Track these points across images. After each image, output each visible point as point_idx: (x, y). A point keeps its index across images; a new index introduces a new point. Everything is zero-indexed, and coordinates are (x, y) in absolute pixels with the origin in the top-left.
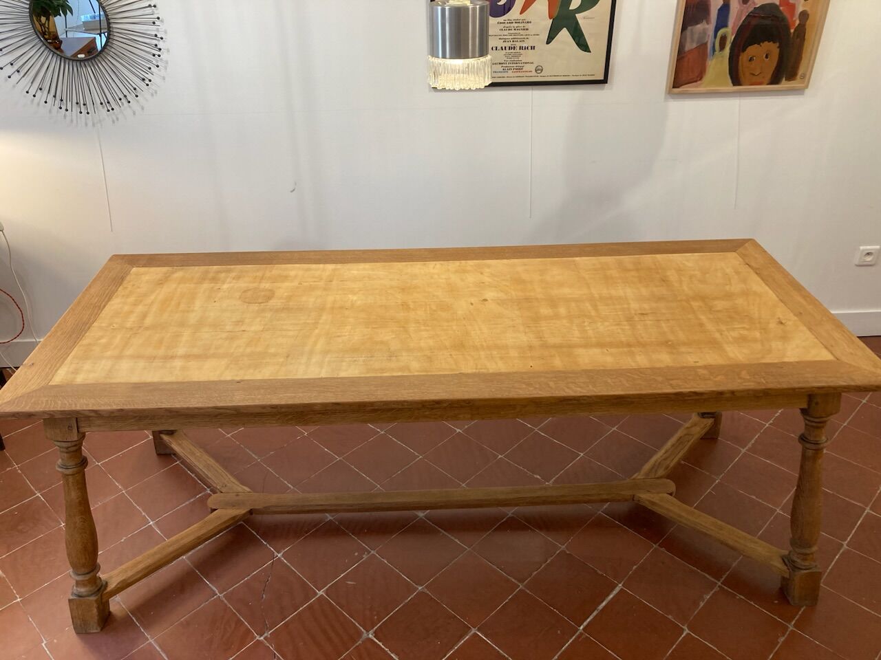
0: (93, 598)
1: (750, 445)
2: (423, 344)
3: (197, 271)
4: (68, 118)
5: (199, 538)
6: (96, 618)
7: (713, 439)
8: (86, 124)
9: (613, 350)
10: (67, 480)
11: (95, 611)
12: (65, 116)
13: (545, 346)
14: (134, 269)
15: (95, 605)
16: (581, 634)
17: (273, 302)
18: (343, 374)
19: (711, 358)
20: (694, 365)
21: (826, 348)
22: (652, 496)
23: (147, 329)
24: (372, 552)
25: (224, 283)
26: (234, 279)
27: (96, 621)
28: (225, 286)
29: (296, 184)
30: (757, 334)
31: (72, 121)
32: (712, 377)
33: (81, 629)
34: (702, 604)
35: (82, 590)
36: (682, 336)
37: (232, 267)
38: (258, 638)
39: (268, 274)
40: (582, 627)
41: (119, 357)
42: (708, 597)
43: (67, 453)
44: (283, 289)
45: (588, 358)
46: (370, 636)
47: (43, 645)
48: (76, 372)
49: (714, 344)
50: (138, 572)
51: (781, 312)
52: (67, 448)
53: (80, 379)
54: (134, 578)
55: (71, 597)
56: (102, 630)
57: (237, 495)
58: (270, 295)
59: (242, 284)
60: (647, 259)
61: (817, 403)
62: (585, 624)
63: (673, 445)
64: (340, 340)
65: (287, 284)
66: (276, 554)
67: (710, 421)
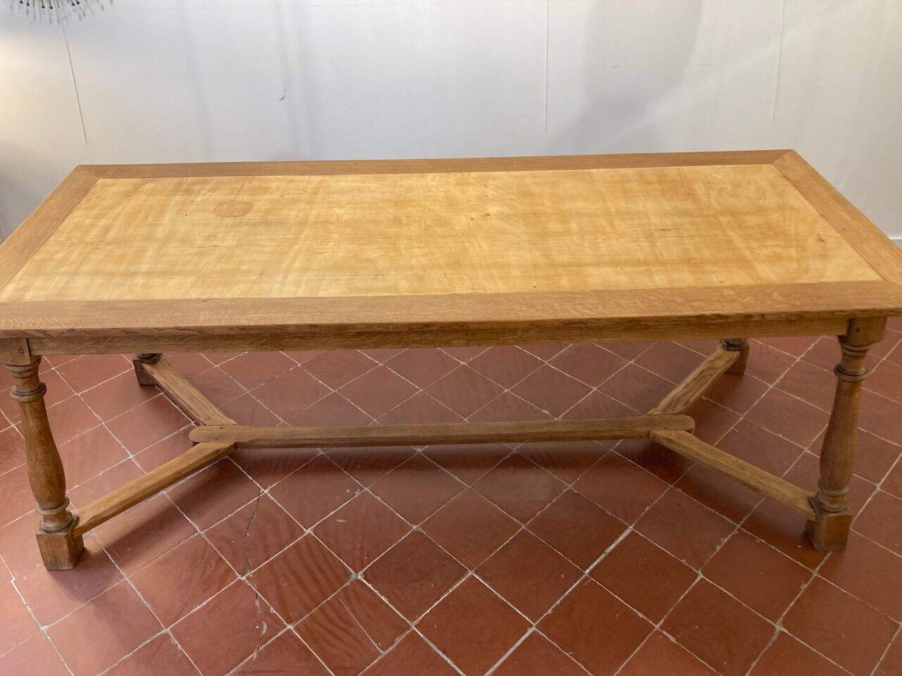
0: (62, 534)
1: (778, 381)
2: (414, 262)
3: (170, 182)
4: (31, 15)
5: (178, 472)
6: (68, 554)
7: (739, 373)
8: (51, 21)
9: (629, 269)
10: (24, 408)
11: (65, 547)
12: (27, 12)
13: (552, 265)
14: (101, 181)
15: (65, 541)
16: (587, 578)
17: (250, 216)
18: (322, 294)
19: (740, 278)
20: (719, 285)
21: (872, 267)
22: (669, 433)
23: (109, 243)
24: (366, 489)
25: (198, 194)
26: (209, 191)
27: (67, 557)
28: (199, 199)
29: (285, 91)
30: (793, 252)
31: (35, 17)
32: (739, 299)
33: (53, 566)
34: (718, 548)
35: (51, 525)
36: (707, 253)
37: (209, 178)
38: (239, 577)
39: (247, 186)
40: (587, 571)
41: (75, 273)
42: (726, 540)
43: (22, 378)
44: (262, 202)
45: (599, 278)
46: (360, 577)
47: (12, 581)
48: (26, 289)
49: (743, 263)
50: (112, 508)
51: (823, 228)
52: (20, 373)
53: (29, 296)
54: (109, 513)
55: (39, 533)
56: (75, 566)
57: (222, 428)
58: (248, 208)
59: (218, 196)
60: (672, 171)
61: (858, 330)
62: (591, 567)
63: (694, 380)
64: (321, 257)
65: (267, 196)
66: (262, 489)
67: (735, 355)
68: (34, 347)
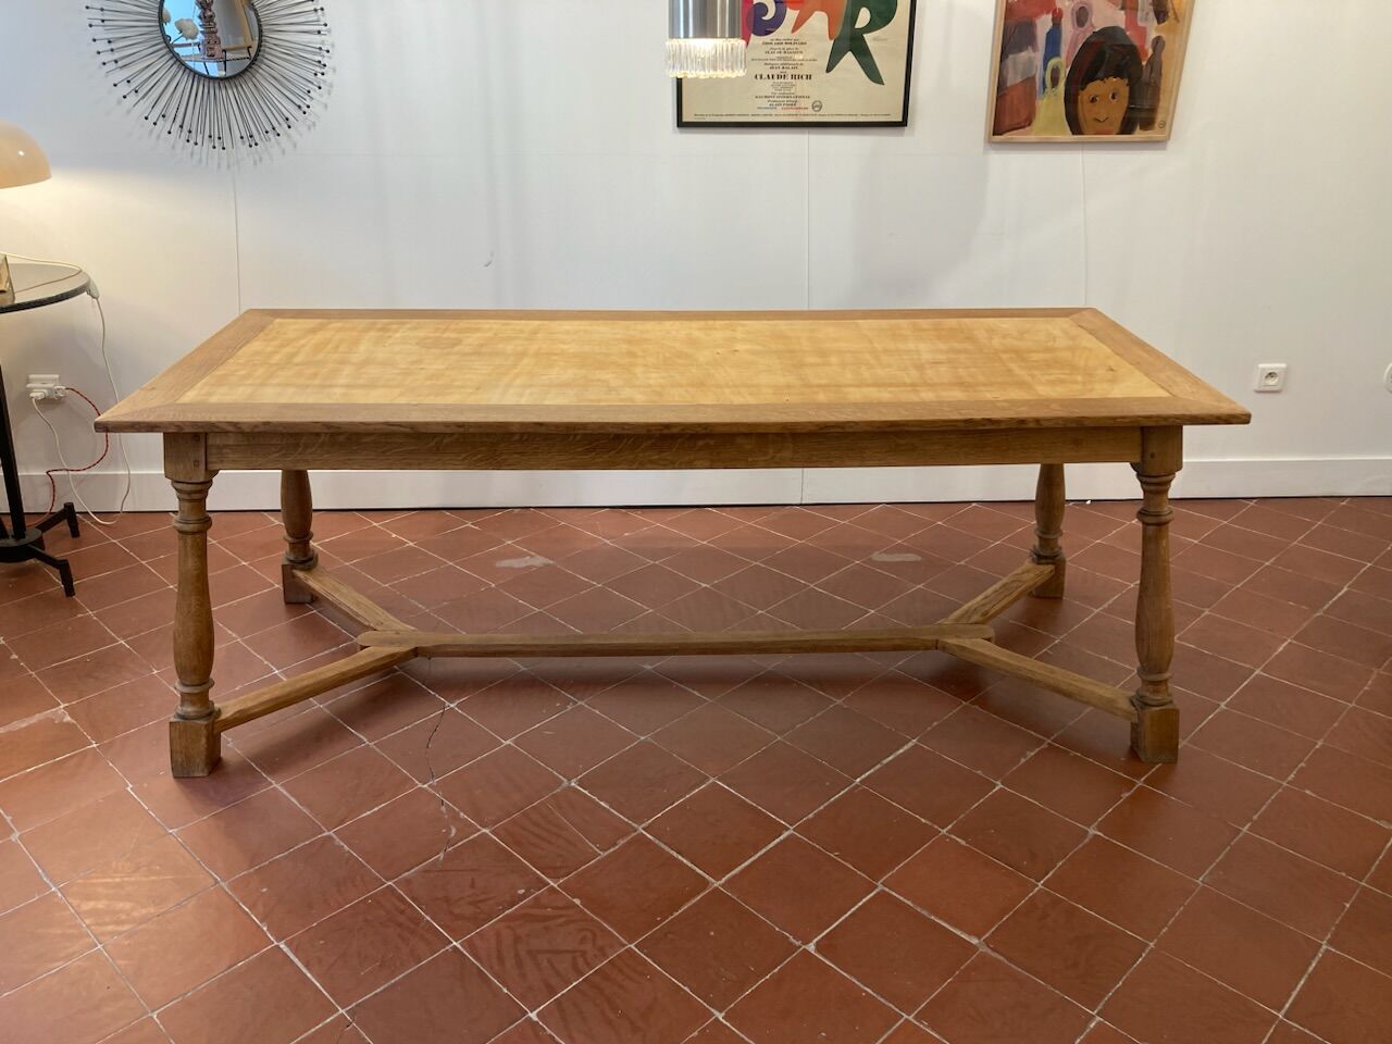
0: (203, 722)
1: (1106, 606)
2: (652, 382)
3: (363, 323)
4: (196, 157)
5: (343, 674)
6: (205, 753)
7: (1056, 598)
8: (219, 166)
10: (185, 542)
11: (204, 740)
12: (192, 154)
13: (809, 386)
14: (278, 320)
15: (204, 732)
16: (857, 786)
17: (457, 349)
18: (547, 402)
19: (1016, 394)
20: (993, 399)
21: (1163, 388)
22: (961, 640)
23: (297, 365)
24: (580, 703)
25: (396, 331)
26: (410, 329)
27: (203, 757)
28: (398, 335)
29: (492, 254)
30: (1079, 378)
31: (200, 161)
32: (1013, 408)
33: (182, 773)
34: (1023, 760)
35: (190, 709)
38: (420, 785)
39: (453, 326)
40: (858, 780)
41: (263, 385)
42: (1032, 754)
43: (190, 501)
44: (472, 339)
46: (573, 784)
47: (129, 789)
48: (210, 394)
50: (262, 704)
52: (189, 493)
53: (214, 399)
54: (256, 710)
55: (173, 720)
56: (210, 773)
57: (398, 633)
58: (458, 342)
59: (421, 334)
61: (1152, 456)
62: (863, 776)
63: (996, 591)
64: (544, 377)
65: (478, 335)
66: (447, 703)
67: (1048, 568)
68: (212, 459)
